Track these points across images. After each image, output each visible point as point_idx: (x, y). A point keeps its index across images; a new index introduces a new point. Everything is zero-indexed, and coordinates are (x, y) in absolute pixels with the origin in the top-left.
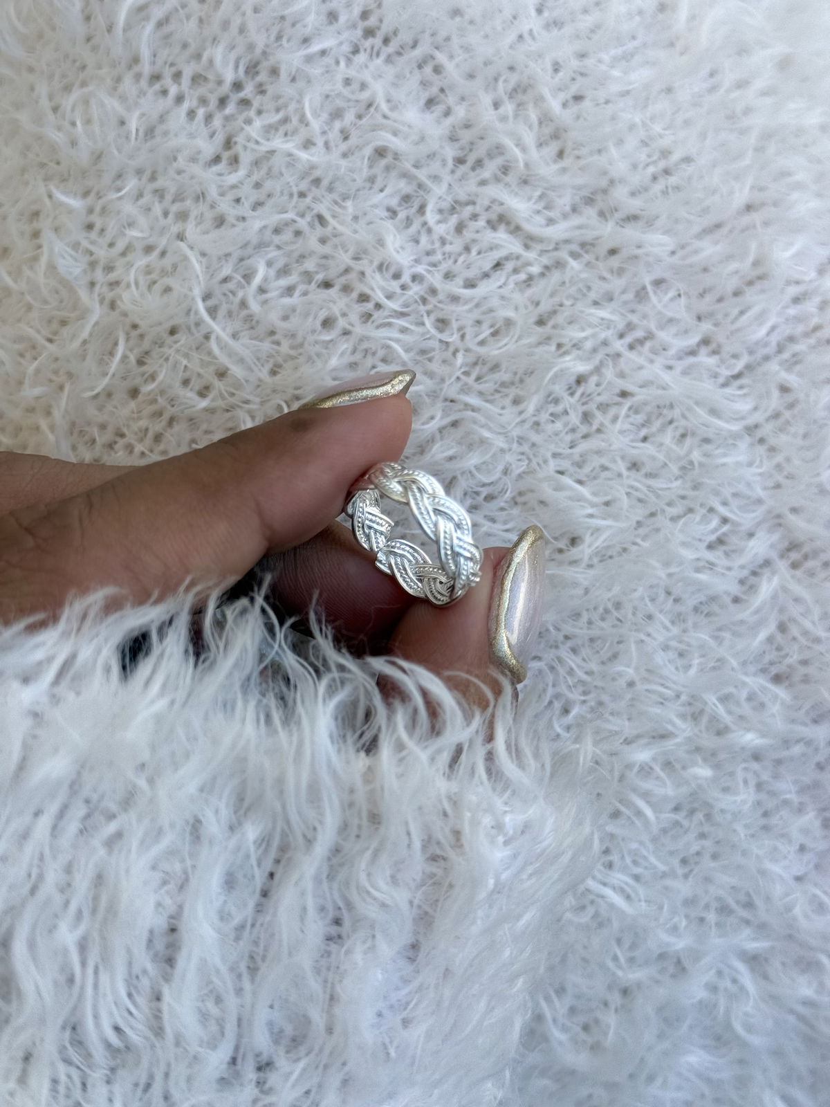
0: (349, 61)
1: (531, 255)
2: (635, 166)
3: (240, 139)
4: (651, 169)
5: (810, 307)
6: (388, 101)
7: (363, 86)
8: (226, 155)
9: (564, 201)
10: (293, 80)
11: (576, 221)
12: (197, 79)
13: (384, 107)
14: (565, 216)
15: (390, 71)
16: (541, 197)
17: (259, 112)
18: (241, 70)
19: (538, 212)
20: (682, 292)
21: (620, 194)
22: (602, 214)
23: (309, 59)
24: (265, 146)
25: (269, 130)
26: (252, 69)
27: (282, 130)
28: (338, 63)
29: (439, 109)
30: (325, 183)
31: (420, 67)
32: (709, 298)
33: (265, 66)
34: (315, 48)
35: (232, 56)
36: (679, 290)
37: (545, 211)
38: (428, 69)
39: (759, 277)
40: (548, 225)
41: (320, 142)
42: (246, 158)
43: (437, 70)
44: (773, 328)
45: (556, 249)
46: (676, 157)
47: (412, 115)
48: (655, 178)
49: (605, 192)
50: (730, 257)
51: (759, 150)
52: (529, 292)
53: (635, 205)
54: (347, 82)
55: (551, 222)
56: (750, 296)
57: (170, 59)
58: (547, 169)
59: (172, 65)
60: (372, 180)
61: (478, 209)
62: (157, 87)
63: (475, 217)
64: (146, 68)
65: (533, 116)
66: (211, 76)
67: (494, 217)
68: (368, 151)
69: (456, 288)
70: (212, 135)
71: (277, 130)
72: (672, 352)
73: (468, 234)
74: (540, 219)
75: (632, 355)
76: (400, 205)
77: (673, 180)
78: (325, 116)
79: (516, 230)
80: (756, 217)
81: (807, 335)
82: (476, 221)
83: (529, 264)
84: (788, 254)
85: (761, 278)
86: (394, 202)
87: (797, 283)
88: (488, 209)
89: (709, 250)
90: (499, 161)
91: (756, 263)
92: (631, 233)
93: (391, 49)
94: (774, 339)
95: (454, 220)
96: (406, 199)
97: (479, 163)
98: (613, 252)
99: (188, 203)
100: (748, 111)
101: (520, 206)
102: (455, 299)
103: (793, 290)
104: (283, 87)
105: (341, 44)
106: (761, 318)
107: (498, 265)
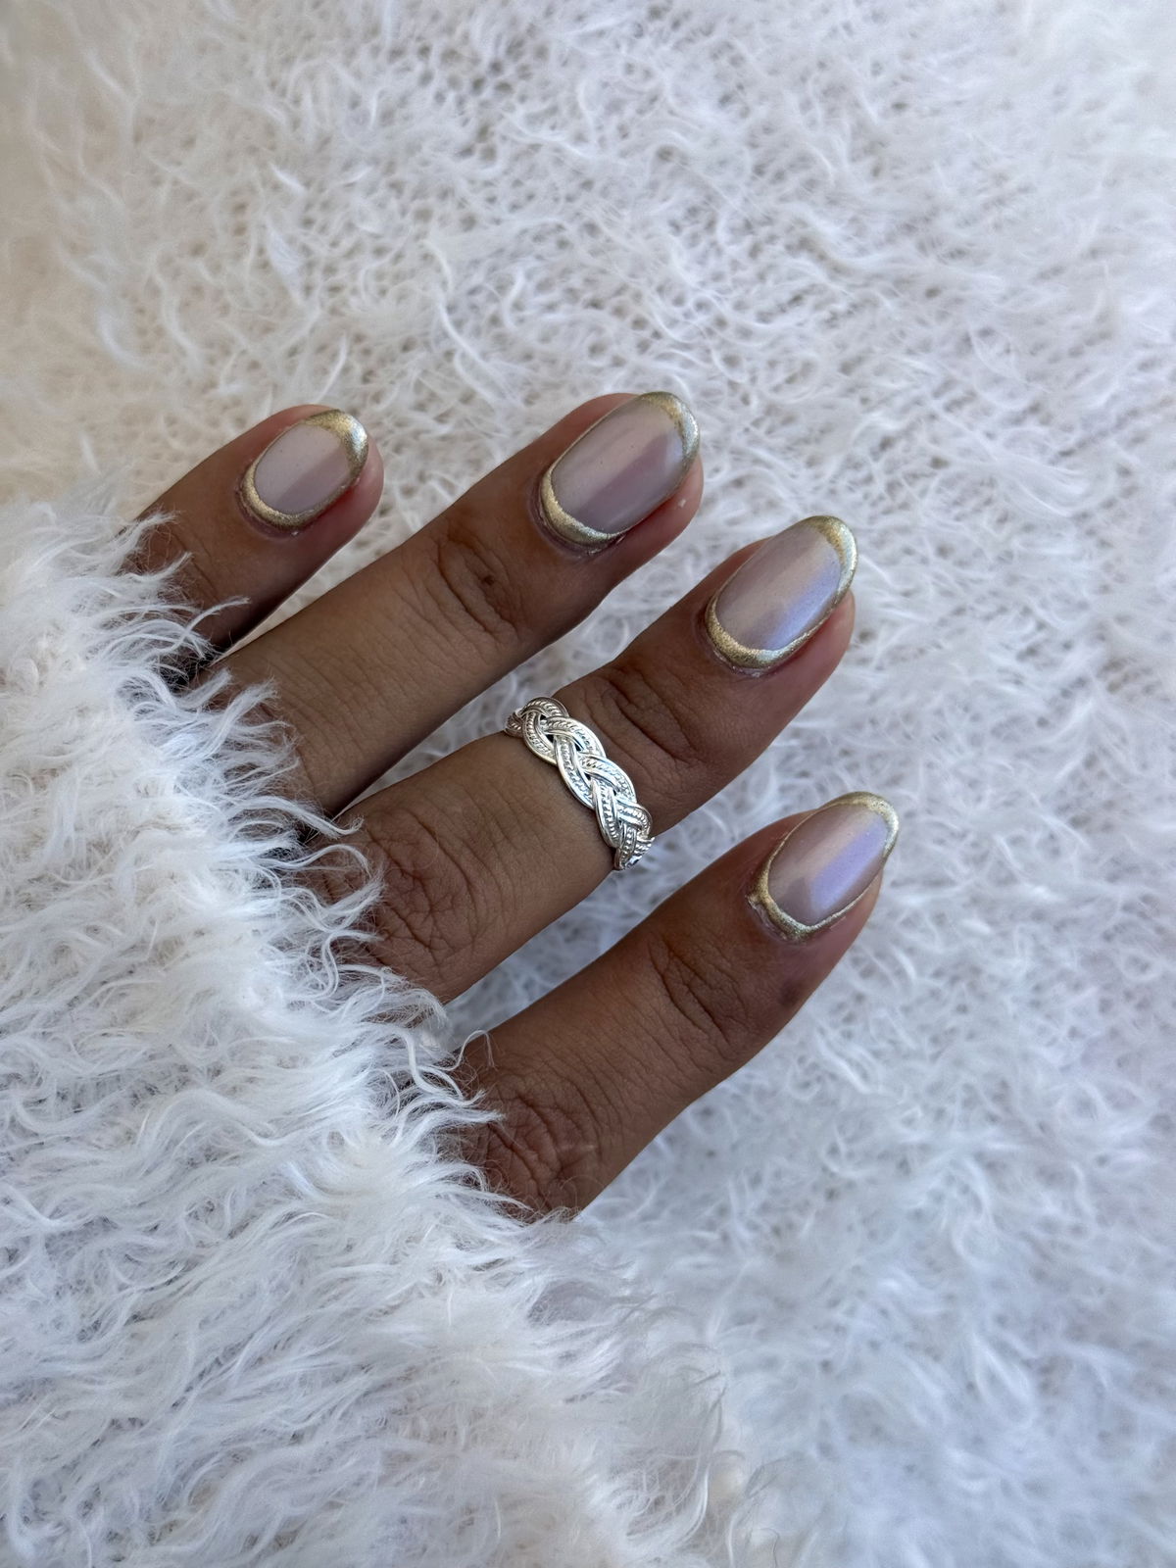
0: (632, 44)
1: (836, 287)
2: (963, 191)
3: (499, 128)
4: (983, 197)
5: (1161, 375)
6: (678, 95)
7: (648, 74)
8: (480, 147)
9: (878, 227)
10: (565, 64)
11: (889, 252)
12: (450, 55)
13: (672, 101)
14: (879, 245)
15: (680, 60)
16: (854, 220)
17: (523, 99)
18: (502, 48)
19: (848, 239)
20: (1012, 348)
21: (945, 223)
22: (922, 247)
23: (585, 39)
24: (530, 136)
25: (533, 120)
26: (515, 48)
27: (548, 122)
28: (618, 46)
29: (735, 107)
30: (598, 186)
31: (715, 56)
32: (1042, 357)
33: (530, 45)
34: (592, 26)
35: (494, 31)
36: (1009, 344)
37: (856, 239)
38: (724, 61)
39: (1103, 334)
40: (857, 255)
41: (593, 137)
42: (504, 152)
43: (737, 61)
44: (1114, 398)
45: (866, 285)
46: (1011, 185)
47: (705, 112)
48: (986, 207)
49: (927, 220)
50: (1070, 309)
51: (1112, 183)
52: (834, 333)
53: (963, 236)
54: (629, 68)
55: (862, 251)
56: (1091, 356)
57: (417, 32)
58: (862, 188)
59: (419, 39)
60: (653, 186)
61: (777, 229)
62: (398, 63)
63: (772, 239)
64: (387, 40)
65: (846, 122)
66: (465, 52)
67: (795, 241)
68: (651, 152)
69: (749, 320)
70: (465, 122)
71: (542, 122)
72: (997, 416)
73: (764, 258)
74: (849, 247)
75: (949, 418)
76: (686, 218)
77: (1009, 212)
78: (600, 109)
79: (822, 258)
80: (1105, 263)
81: (1153, 409)
82: (773, 244)
83: (833, 300)
84: (1139, 308)
85: (1105, 336)
86: (679, 214)
87: (1146, 346)
88: (790, 230)
89: (1047, 297)
90: (804, 175)
91: (1103, 318)
92: (956, 270)
93: (680, 34)
94: (1115, 411)
95: (747, 241)
96: (693, 212)
97: (780, 176)
98: (932, 293)
99: (432, 201)
100: (1100, 137)
101: (828, 229)
102: (746, 333)
103: (1142, 354)
104: (553, 71)
105: (621, 25)
106: (1101, 384)
107: (797, 299)
